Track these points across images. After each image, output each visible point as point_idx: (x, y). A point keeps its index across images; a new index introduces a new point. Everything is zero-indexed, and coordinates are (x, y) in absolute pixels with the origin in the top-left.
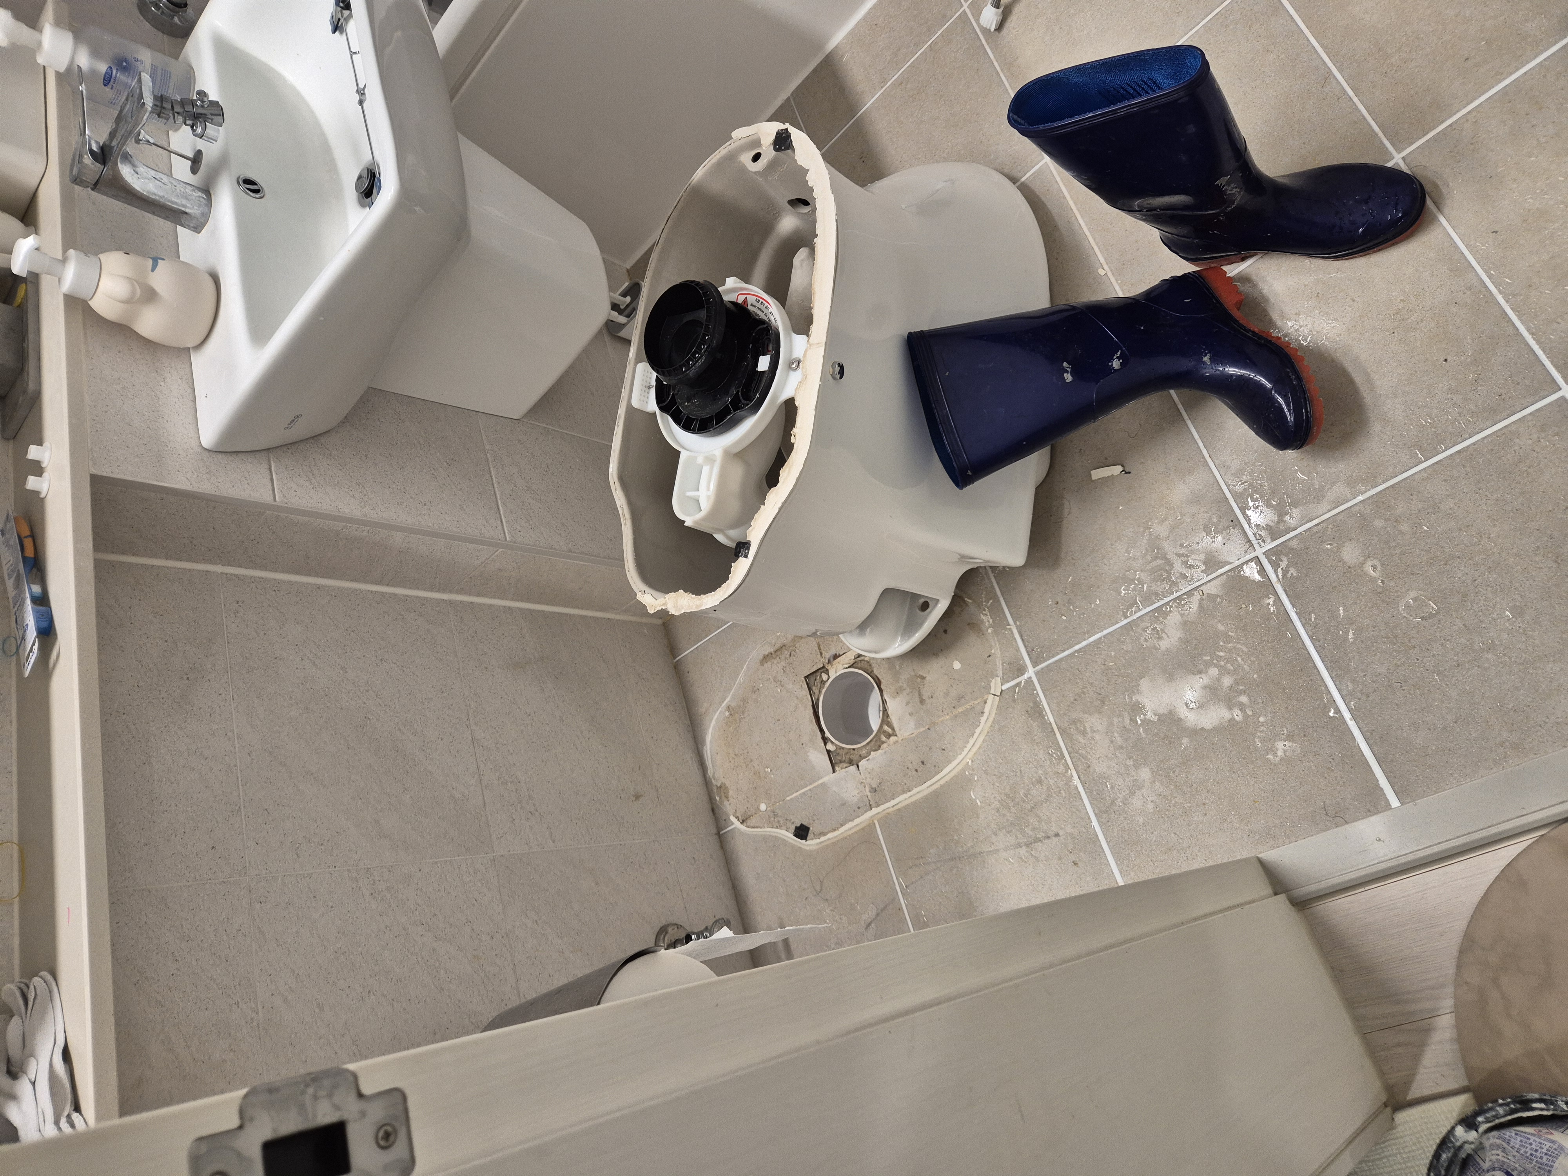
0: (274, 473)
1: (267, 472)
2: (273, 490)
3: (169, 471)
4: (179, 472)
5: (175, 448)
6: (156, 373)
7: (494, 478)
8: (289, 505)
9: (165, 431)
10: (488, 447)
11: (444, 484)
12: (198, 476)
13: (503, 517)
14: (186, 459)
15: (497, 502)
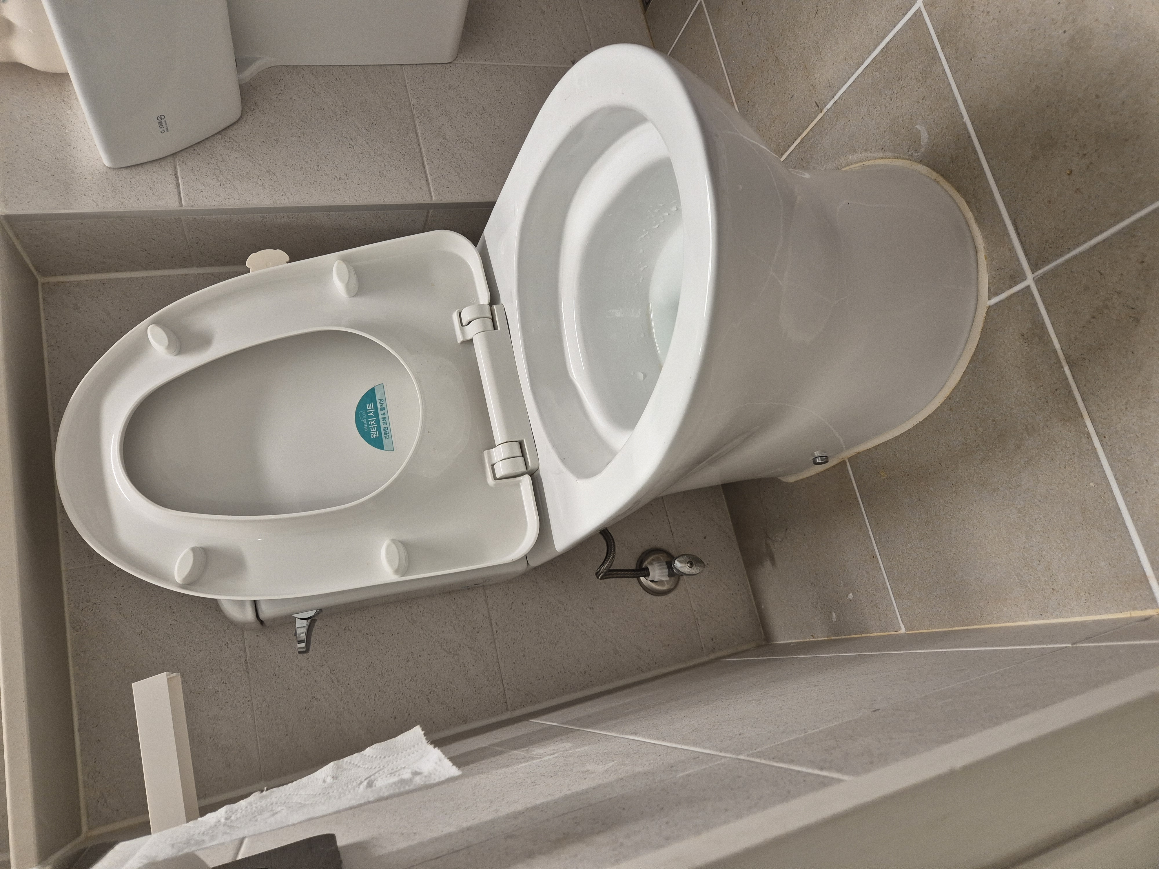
0: (180, 178)
1: (172, 180)
2: (180, 196)
3: (75, 196)
4: (85, 197)
5: (81, 173)
6: (63, 103)
7: (419, 135)
8: (196, 208)
9: (71, 158)
10: (413, 102)
11: (362, 153)
12: (104, 196)
13: (429, 175)
14: (92, 182)
15: (423, 160)
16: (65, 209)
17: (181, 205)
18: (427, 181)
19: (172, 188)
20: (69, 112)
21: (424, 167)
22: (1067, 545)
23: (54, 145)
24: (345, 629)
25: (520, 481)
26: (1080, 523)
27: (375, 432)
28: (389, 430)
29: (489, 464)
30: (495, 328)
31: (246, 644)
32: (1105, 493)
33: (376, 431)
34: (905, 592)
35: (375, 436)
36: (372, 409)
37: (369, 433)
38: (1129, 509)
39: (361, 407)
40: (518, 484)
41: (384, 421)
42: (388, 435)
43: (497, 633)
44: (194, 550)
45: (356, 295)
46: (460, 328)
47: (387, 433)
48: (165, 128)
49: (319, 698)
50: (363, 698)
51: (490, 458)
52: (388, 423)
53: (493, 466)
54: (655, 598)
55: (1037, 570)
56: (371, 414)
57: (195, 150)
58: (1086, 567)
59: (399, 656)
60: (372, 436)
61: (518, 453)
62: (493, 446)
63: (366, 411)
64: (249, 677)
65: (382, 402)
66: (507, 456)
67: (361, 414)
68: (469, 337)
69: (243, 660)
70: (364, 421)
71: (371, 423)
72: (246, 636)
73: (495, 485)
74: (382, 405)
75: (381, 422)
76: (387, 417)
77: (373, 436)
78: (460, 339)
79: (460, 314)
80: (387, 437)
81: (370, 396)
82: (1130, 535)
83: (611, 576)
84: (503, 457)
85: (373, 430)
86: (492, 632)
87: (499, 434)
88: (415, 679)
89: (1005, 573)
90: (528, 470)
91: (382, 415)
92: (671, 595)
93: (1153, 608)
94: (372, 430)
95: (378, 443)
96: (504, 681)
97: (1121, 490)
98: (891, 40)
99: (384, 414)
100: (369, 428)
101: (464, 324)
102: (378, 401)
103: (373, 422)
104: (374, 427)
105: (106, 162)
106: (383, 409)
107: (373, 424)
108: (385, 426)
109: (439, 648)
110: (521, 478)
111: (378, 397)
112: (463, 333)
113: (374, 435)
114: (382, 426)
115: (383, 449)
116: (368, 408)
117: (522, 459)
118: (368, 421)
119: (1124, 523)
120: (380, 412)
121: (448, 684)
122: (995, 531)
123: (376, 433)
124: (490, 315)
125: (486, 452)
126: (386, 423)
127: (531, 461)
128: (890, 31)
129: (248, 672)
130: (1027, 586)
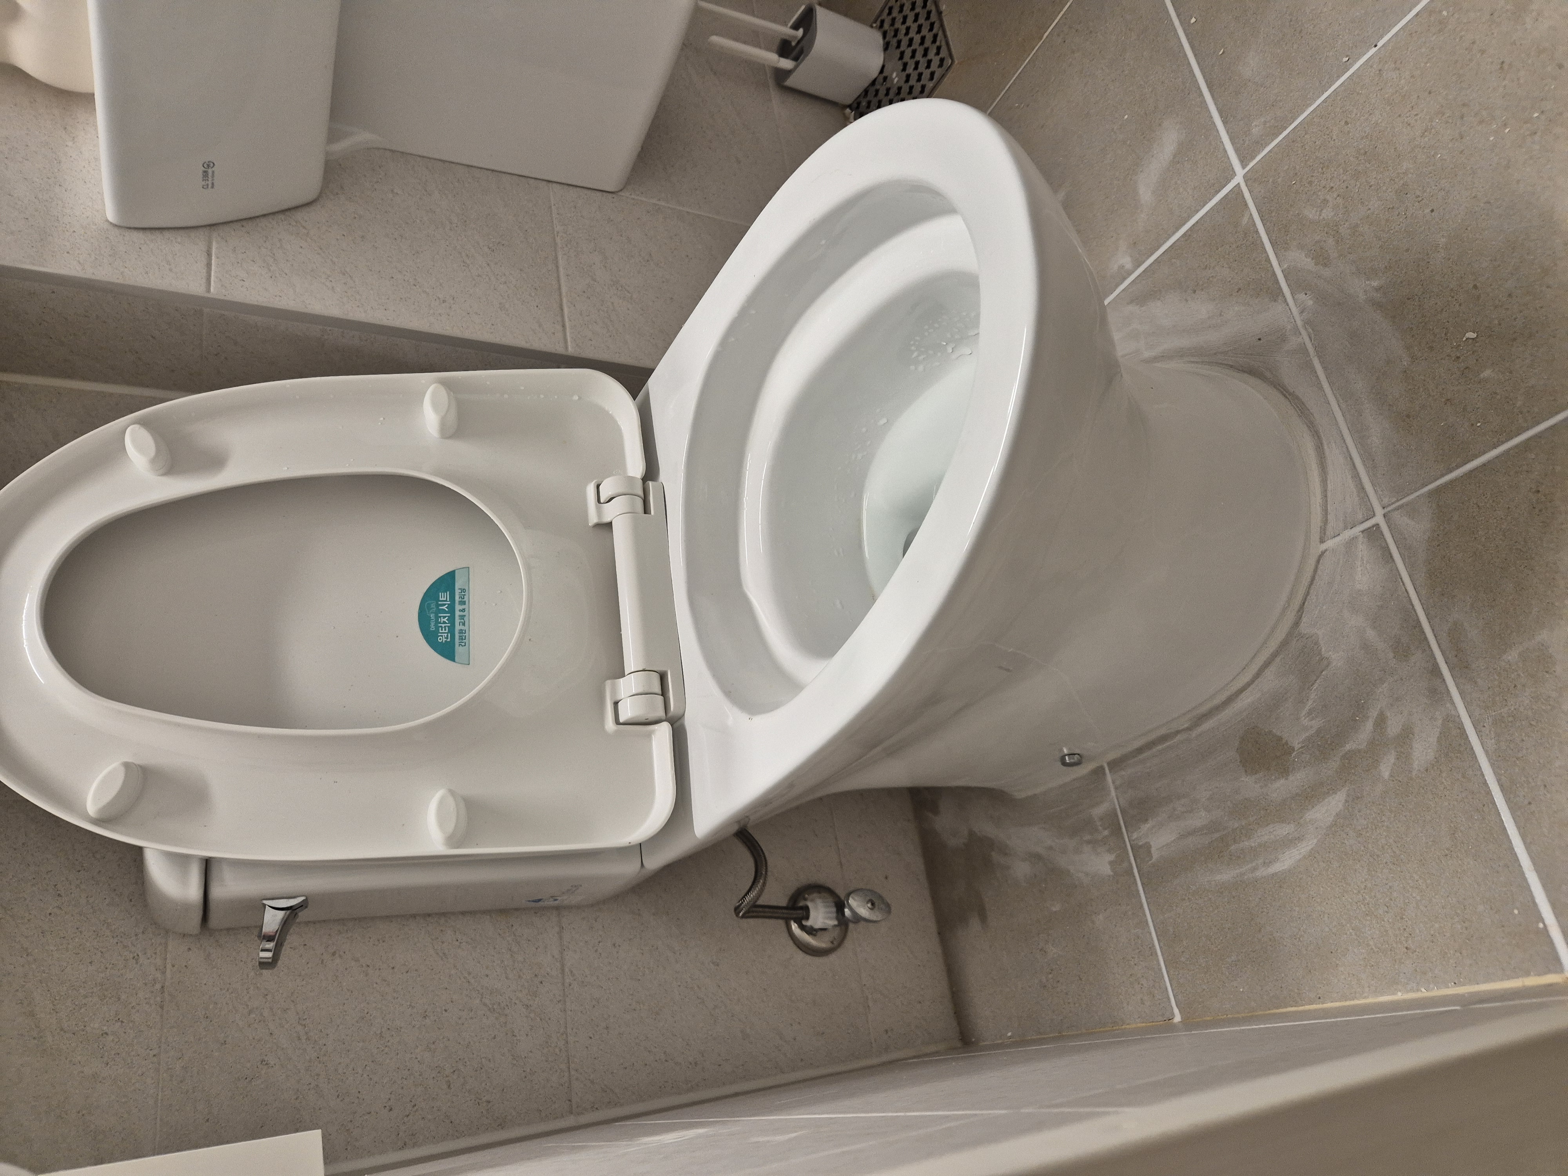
0: (214, 256)
1: (203, 256)
2: (209, 279)
3: (54, 252)
4: (68, 255)
5: (70, 223)
6: (64, 132)
7: (561, 269)
8: (229, 298)
9: (60, 202)
10: (558, 228)
11: (479, 276)
12: (96, 259)
13: (567, 320)
14: (82, 238)
15: (561, 300)
16: (33, 264)
17: (208, 291)
18: (564, 326)
19: (201, 267)
20: (70, 144)
21: (562, 310)
22: (1429, 881)
23: (37, 180)
24: (334, 954)
25: (652, 732)
26: (1448, 849)
27: (446, 635)
28: (467, 634)
29: (611, 699)
30: (646, 510)
31: (168, 961)
32: (1484, 805)
33: (447, 633)
34: (1183, 959)
35: (444, 640)
36: (446, 601)
37: (436, 634)
38: (1518, 828)
39: (431, 594)
40: (649, 736)
41: (462, 621)
42: (464, 641)
43: (571, 987)
44: (127, 765)
45: (450, 437)
46: (596, 504)
47: (464, 638)
48: (210, 183)
49: (272, 1063)
50: (345, 1071)
51: (614, 690)
52: (466, 624)
53: (616, 704)
54: (809, 958)
55: (1384, 921)
56: (444, 607)
57: (243, 226)
58: (1458, 915)
59: (413, 1007)
60: (440, 639)
61: (658, 689)
62: (622, 675)
63: (437, 603)
64: (162, 1016)
65: (463, 594)
66: (640, 690)
67: (429, 605)
68: (607, 519)
69: (158, 986)
70: (433, 616)
71: (442, 620)
72: (170, 948)
73: (616, 732)
74: (461, 597)
75: (457, 621)
76: (467, 615)
77: (442, 639)
78: (593, 519)
79: (598, 486)
80: (463, 644)
81: (447, 582)
82: (1520, 866)
83: (755, 914)
84: (634, 692)
85: (444, 631)
86: (563, 984)
87: (632, 658)
88: (433, 1046)
89: (1335, 926)
90: (670, 715)
91: (460, 611)
92: (833, 957)
93: (1556, 972)
94: (442, 630)
95: (447, 651)
96: (572, 1066)
97: (1508, 801)
98: (1197, 222)
99: (464, 610)
100: (437, 628)
101: (602, 501)
102: (457, 592)
103: (445, 620)
104: (445, 627)
105: (111, 214)
106: (463, 603)
107: (444, 623)
108: (462, 627)
109: (478, 1001)
110: (656, 727)
111: (458, 585)
112: (599, 512)
113: (443, 637)
114: (458, 627)
115: (453, 660)
116: (440, 599)
117: (660, 699)
118: (437, 617)
119: (1511, 849)
120: (458, 607)
121: (483, 1060)
122: (1321, 864)
123: (448, 636)
124: (641, 493)
125: (608, 683)
126: (464, 624)
127: (674, 700)
128: (1197, 211)
129: (162, 1007)
130: (1368, 945)
